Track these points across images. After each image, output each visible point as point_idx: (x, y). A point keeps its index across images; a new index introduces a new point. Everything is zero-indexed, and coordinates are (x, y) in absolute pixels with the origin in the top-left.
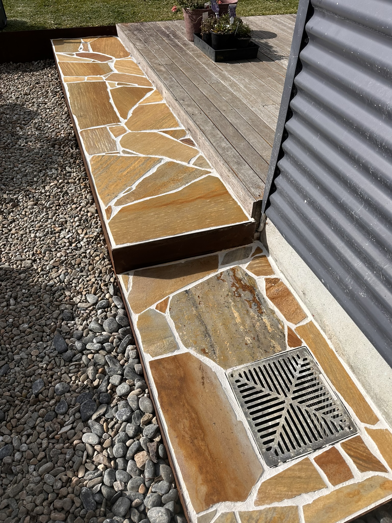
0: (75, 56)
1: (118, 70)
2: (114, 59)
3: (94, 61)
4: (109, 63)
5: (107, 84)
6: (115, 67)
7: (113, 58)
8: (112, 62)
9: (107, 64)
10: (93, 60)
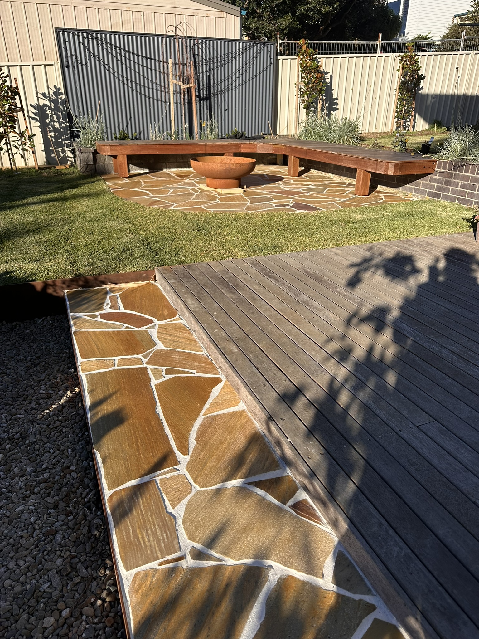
0: (99, 319)
1: (164, 343)
2: (157, 322)
3: (127, 328)
4: (150, 330)
5: (149, 371)
6: (158, 337)
7: (155, 320)
8: (154, 327)
9: (146, 332)
10: (126, 325)
